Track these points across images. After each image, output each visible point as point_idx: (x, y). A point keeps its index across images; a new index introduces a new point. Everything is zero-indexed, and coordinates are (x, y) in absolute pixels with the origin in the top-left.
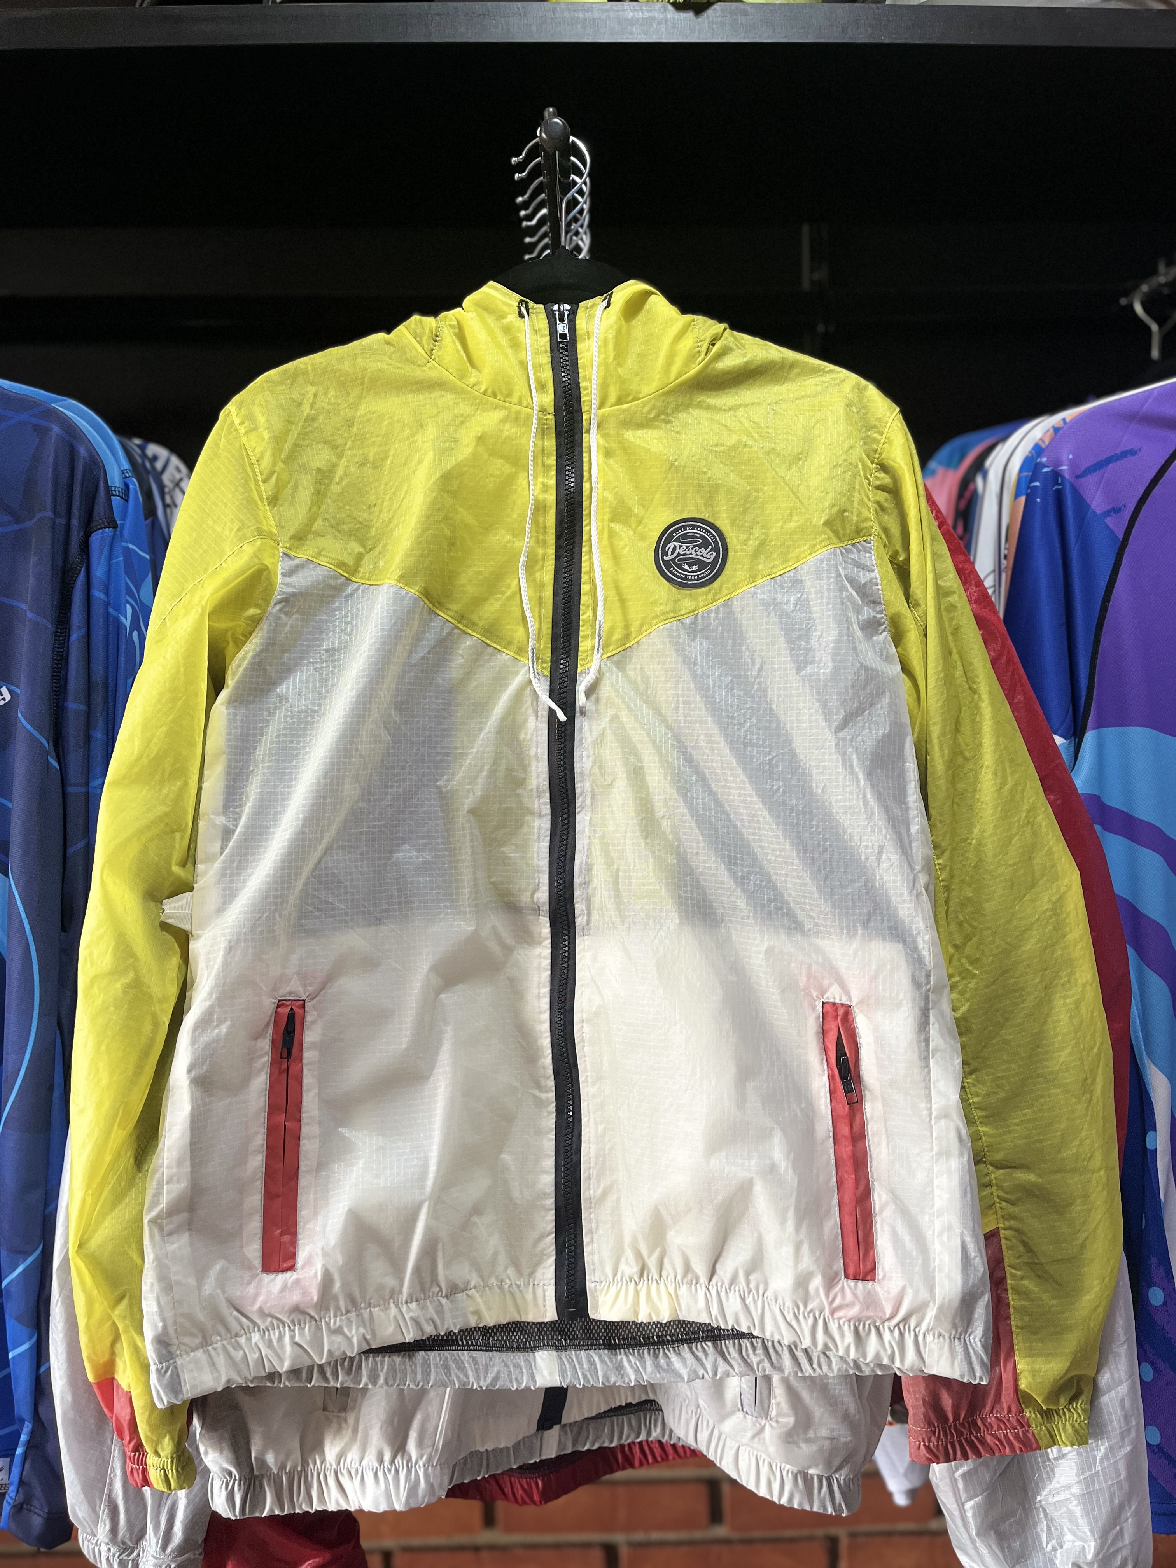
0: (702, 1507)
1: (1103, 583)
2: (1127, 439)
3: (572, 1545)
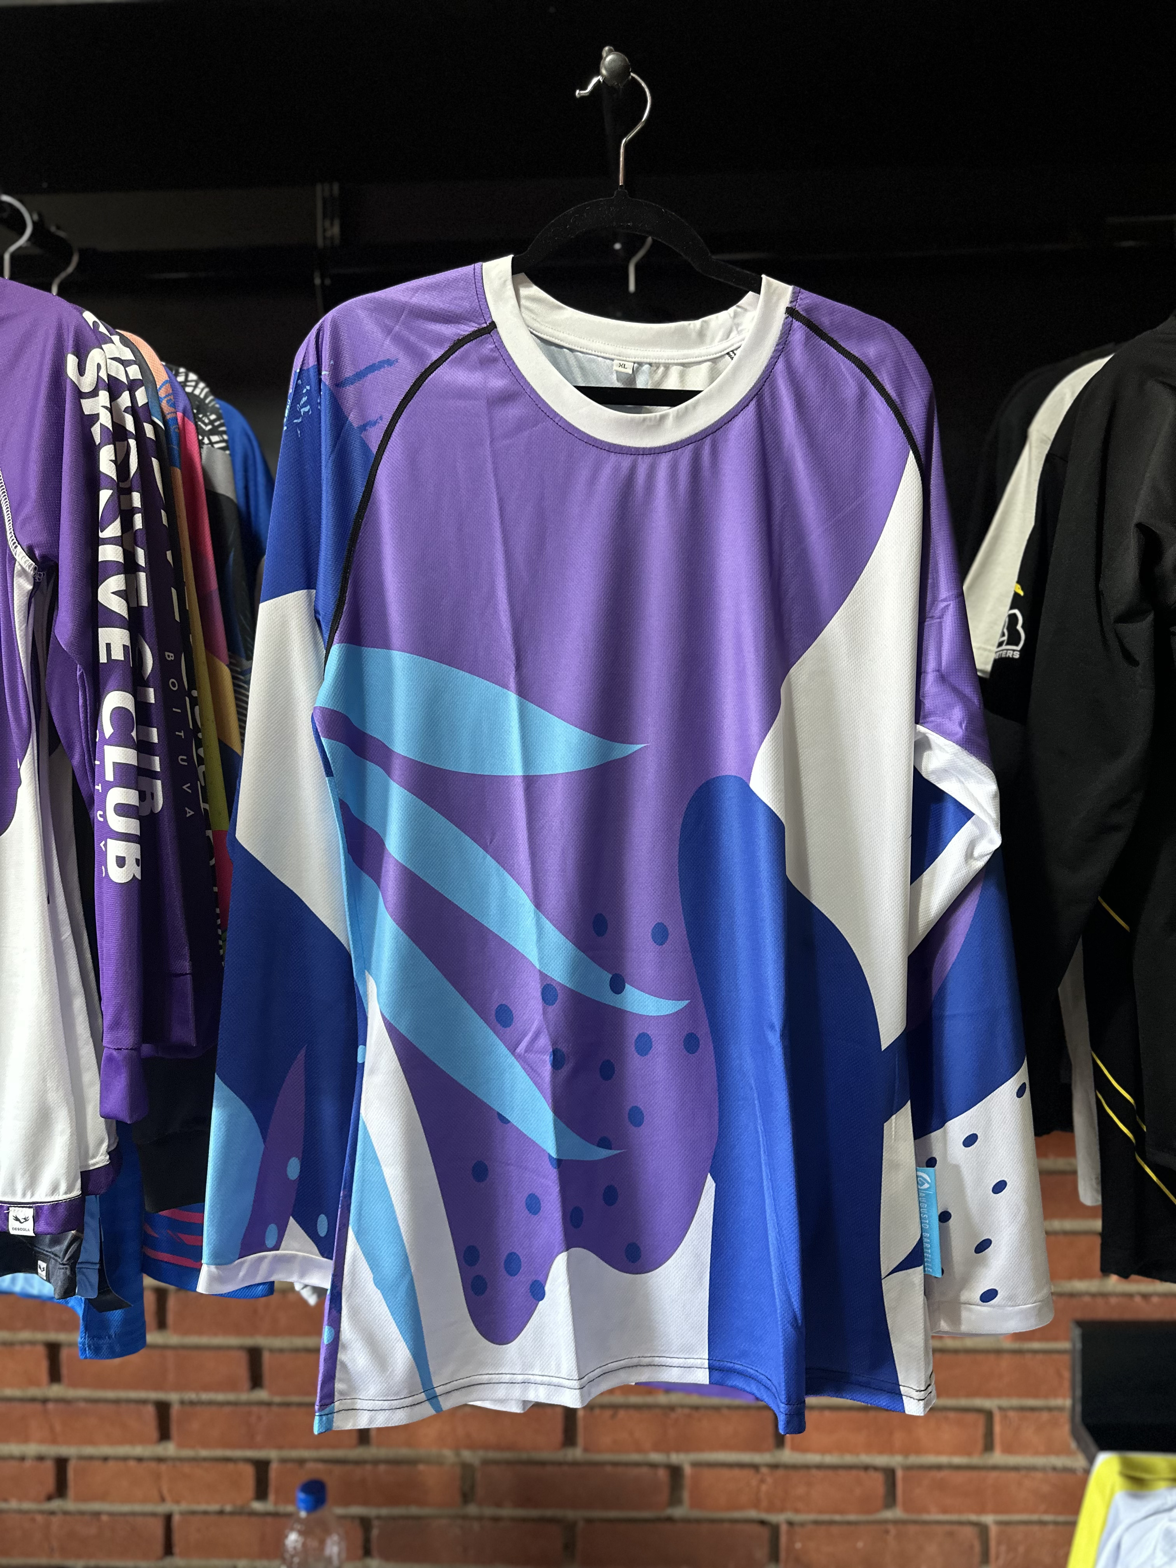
0: (242, 1372)
2: (386, 346)
3: (129, 1401)
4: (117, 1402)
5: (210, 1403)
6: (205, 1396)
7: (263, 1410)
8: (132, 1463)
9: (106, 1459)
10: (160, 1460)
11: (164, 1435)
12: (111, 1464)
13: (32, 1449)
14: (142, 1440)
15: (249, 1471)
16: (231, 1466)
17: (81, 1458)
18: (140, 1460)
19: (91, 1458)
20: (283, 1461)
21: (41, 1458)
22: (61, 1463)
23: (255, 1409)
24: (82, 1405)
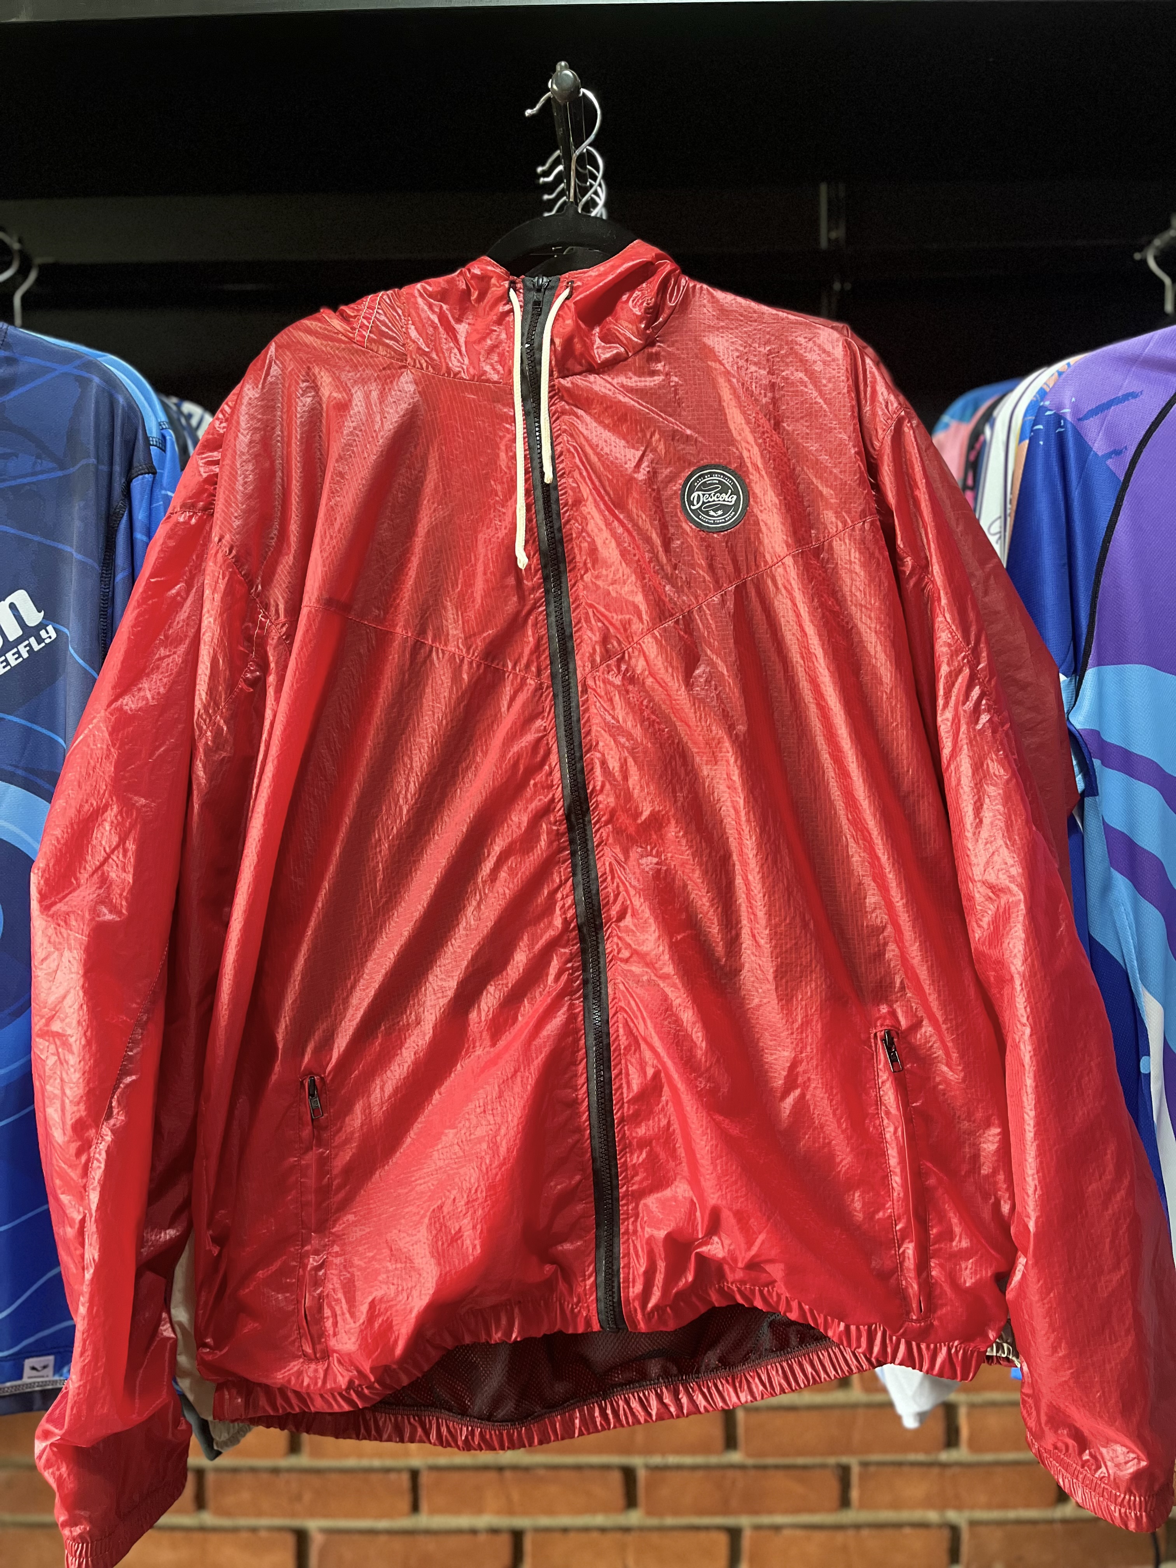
0: (717, 1432)
1: (1103, 524)
2: (1129, 384)
3: (592, 1467)
4: (578, 1468)
5: (679, 1468)
6: (672, 1460)
7: (738, 1474)
8: (595, 1535)
9: (565, 1530)
10: (626, 1530)
11: (631, 1501)
12: (572, 1535)
13: (483, 1521)
14: (606, 1509)
15: (723, 1539)
16: (703, 1535)
17: (538, 1530)
18: (603, 1530)
19: (547, 1530)
20: (757, 1528)
21: (494, 1531)
22: (517, 1536)
23: (730, 1473)
24: (542, 1472)
